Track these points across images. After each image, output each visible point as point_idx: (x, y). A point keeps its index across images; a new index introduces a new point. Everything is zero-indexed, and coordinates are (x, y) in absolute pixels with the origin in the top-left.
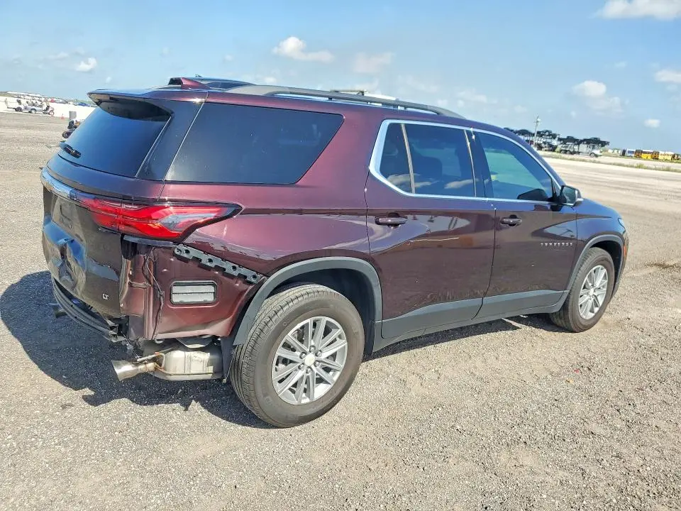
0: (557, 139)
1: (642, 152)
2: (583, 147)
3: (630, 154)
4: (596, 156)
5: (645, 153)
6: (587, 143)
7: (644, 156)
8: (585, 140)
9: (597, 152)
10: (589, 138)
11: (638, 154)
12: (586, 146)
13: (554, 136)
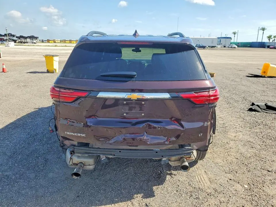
0: (15, 37)
1: (49, 40)
2: (28, 40)
3: (45, 41)
4: (35, 43)
5: (50, 40)
6: (30, 38)
7: (50, 41)
8: (28, 37)
9: (35, 42)
10: (29, 36)
11: (48, 41)
12: (29, 39)
13: (14, 36)
